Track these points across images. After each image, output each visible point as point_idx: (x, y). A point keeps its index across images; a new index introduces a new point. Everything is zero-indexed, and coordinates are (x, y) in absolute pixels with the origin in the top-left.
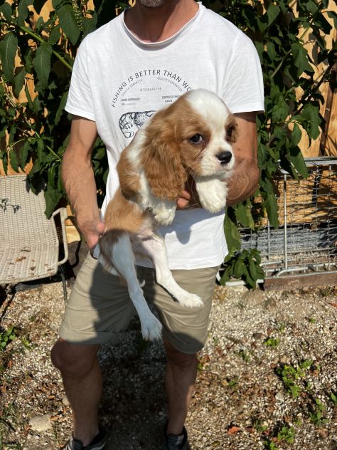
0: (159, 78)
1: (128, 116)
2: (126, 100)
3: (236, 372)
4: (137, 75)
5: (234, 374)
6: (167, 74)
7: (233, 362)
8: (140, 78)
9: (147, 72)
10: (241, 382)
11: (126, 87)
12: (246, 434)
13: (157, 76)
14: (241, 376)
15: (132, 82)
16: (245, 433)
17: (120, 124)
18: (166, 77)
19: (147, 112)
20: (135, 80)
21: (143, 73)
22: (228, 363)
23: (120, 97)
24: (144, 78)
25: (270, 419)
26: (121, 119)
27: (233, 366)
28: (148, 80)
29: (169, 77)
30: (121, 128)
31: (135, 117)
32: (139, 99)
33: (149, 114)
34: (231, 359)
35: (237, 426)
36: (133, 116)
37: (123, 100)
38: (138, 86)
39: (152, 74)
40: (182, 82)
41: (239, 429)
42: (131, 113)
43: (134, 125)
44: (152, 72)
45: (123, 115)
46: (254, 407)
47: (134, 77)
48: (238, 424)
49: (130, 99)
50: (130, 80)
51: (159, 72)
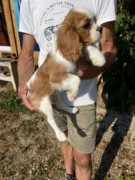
0: (62, 7)
1: (48, 29)
2: (47, 21)
3: (131, 149)
4: (51, 6)
5: (129, 149)
6: (66, 3)
7: (132, 145)
8: (52, 8)
9: (56, 4)
10: (130, 153)
11: (46, 14)
12: (116, 168)
13: (61, 5)
14: (132, 151)
15: (49, 11)
17: (45, 34)
18: (66, 5)
19: (57, 26)
20: (50, 9)
21: (54, 5)
23: (44, 20)
24: (55, 7)
25: (131, 171)
26: (45, 31)
27: (131, 146)
28: (57, 8)
29: (67, 5)
30: (46, 36)
31: (52, 29)
32: (53, 19)
33: (58, 26)
34: (132, 144)
36: (51, 28)
37: (45, 21)
38: (52, 12)
39: (58, 4)
41: (115, 165)
42: (50, 27)
43: (52, 33)
44: (58, 3)
45: (46, 29)
46: (128, 163)
47: (49, 7)
49: (49, 20)
50: (48, 9)
51: (62, 3)
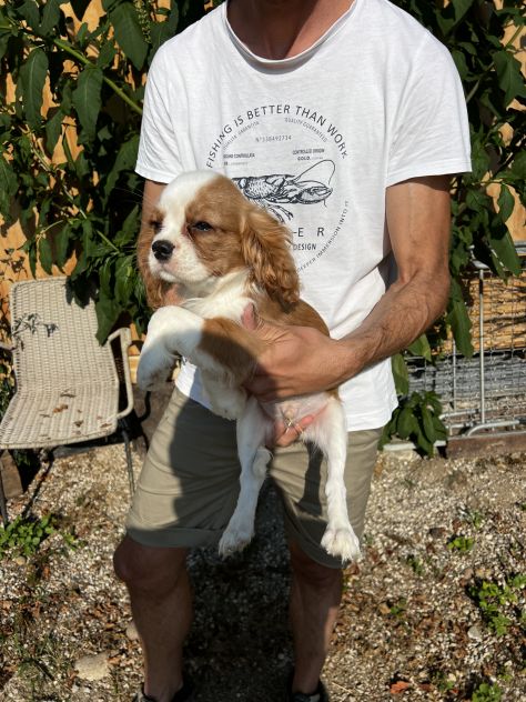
0: (287, 120)
2: (231, 156)
4: (250, 115)
6: (301, 111)
8: (254, 119)
9: (268, 110)
11: (232, 134)
12: (420, 693)
13: (284, 116)
15: (241, 127)
16: (418, 691)
18: (299, 117)
19: (267, 177)
20: (247, 122)
21: (261, 111)
22: (389, 576)
23: (221, 151)
24: (262, 118)
28: (270, 122)
29: (304, 118)
31: (247, 186)
32: (252, 155)
33: (270, 180)
35: (406, 681)
36: (243, 183)
37: (225, 157)
38: (253, 133)
39: (275, 112)
40: (326, 125)
41: (408, 685)
42: (240, 179)
44: (275, 109)
47: (245, 117)
48: (407, 677)
49: (239, 156)
50: (239, 122)
51: (287, 109)
